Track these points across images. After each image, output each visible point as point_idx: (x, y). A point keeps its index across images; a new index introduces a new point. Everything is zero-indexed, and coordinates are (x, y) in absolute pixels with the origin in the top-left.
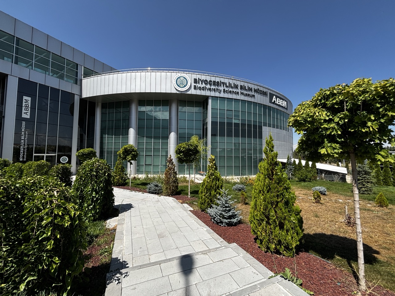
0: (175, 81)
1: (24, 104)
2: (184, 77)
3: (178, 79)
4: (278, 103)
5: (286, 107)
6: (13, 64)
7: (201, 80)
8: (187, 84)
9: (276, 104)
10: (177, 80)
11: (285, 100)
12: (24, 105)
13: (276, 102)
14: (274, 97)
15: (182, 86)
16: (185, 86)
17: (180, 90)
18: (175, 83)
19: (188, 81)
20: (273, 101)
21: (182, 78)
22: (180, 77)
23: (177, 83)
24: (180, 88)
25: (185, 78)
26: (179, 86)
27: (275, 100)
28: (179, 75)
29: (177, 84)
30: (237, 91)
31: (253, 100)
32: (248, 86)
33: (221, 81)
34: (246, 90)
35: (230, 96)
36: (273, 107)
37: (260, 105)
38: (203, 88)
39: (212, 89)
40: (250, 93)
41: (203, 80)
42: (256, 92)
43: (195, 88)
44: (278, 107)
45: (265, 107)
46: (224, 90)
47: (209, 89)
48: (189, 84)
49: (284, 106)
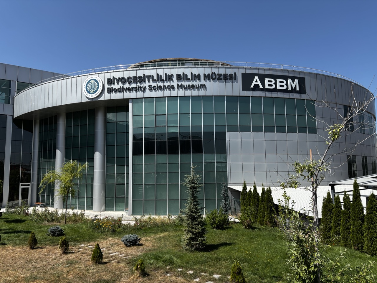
0: (85, 87)
2: (95, 80)
3: (88, 83)
4: (267, 87)
5: (298, 89)
7: (116, 78)
8: (98, 88)
9: (264, 90)
10: (87, 85)
11: (290, 77)
13: (261, 87)
14: (256, 78)
15: (92, 92)
16: (96, 91)
17: (90, 97)
18: (85, 89)
19: (99, 84)
20: (252, 86)
22: (90, 80)
23: (86, 88)
24: (90, 95)
25: (96, 81)
26: (89, 92)
27: (259, 83)
28: (90, 78)
29: (87, 90)
30: (171, 83)
31: (202, 93)
32: (192, 73)
33: (144, 75)
34: (188, 80)
35: (160, 94)
36: (254, 95)
37: (219, 98)
38: (119, 89)
39: (133, 88)
40: (196, 83)
41: (119, 78)
42: (209, 79)
43: (110, 91)
44: (268, 94)
45: (231, 99)
46: (150, 86)
47: (129, 90)
48: (101, 88)
49: (290, 88)
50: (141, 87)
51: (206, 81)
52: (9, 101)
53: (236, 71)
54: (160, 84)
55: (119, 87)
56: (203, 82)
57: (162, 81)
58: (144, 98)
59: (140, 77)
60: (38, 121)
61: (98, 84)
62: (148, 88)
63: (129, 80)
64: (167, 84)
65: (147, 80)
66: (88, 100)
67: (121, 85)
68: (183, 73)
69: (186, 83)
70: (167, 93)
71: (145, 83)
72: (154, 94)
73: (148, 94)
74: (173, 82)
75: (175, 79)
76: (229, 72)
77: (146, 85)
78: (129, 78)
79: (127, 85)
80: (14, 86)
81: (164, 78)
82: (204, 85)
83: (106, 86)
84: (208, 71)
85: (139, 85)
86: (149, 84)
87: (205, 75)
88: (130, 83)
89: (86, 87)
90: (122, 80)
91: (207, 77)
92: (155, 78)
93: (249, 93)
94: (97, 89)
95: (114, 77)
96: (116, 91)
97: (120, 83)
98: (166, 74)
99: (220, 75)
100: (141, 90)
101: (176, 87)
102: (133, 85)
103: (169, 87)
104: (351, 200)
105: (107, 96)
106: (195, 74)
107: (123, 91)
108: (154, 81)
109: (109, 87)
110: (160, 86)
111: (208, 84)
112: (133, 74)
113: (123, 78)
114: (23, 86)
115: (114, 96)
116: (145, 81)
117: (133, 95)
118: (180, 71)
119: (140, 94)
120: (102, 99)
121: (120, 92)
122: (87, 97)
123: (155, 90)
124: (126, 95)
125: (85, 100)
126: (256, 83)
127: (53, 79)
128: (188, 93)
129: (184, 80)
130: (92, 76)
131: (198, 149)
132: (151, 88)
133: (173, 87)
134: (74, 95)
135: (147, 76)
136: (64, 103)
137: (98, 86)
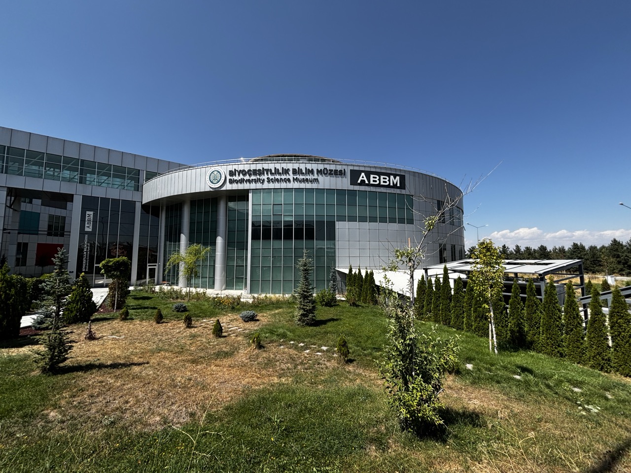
1: (87, 218)
2: (217, 171)
3: (211, 174)
4: (372, 182)
5: (398, 185)
6: (78, 184)
7: (237, 171)
8: (221, 178)
9: (369, 185)
10: (210, 175)
11: (392, 174)
12: (86, 220)
13: (367, 182)
14: (363, 174)
15: (215, 182)
16: (218, 182)
17: (213, 187)
18: (208, 179)
20: (359, 182)
21: (215, 173)
22: (214, 171)
23: (210, 179)
24: (213, 185)
25: (219, 172)
26: (212, 182)
27: (365, 179)
28: (213, 169)
29: (210, 180)
30: (287, 177)
31: (314, 186)
32: (306, 168)
33: (263, 168)
34: (303, 174)
35: (277, 185)
36: (360, 190)
37: (330, 191)
38: (240, 180)
39: (252, 180)
40: (309, 177)
41: (240, 170)
42: (321, 174)
43: (231, 182)
44: (373, 189)
45: (341, 192)
46: (268, 178)
47: (249, 181)
48: (223, 179)
49: (392, 184)
50: (260, 179)
51: (318, 176)
52: (138, 188)
53: (345, 167)
54: (278, 177)
55: (240, 178)
56: (316, 176)
57: (279, 174)
58: (263, 189)
59: (259, 170)
60: (165, 208)
61: (221, 175)
62: (266, 180)
63: (249, 172)
64: (283, 177)
65: (265, 173)
66: (211, 190)
67: (241, 176)
68: (299, 168)
69: (301, 177)
70: (283, 185)
71: (264, 176)
72: (272, 186)
73: (266, 185)
74: (289, 175)
75: (291, 173)
76: (339, 168)
77: (265, 177)
78: (250, 170)
79: (247, 177)
80: (143, 175)
81: (281, 171)
82: (317, 179)
83: (228, 177)
84: (321, 167)
85: (258, 177)
86: (267, 177)
87: (317, 170)
88: (250, 175)
89: (210, 177)
90: (243, 172)
91: (319, 172)
92: (273, 171)
93: (357, 188)
94: (220, 180)
95: (235, 169)
96: (237, 182)
97: (241, 175)
98: (283, 168)
99: (331, 171)
100: (260, 182)
101: (292, 180)
102: (253, 177)
103: (285, 180)
104: (442, 282)
105: (228, 187)
106: (309, 169)
107: (243, 182)
108: (272, 174)
109: (231, 178)
110: (277, 179)
111: (321, 178)
112: (253, 167)
113: (244, 170)
114: (151, 176)
115: (235, 187)
116: (264, 174)
117: (253, 186)
118: (296, 166)
119: (259, 186)
120: (224, 188)
121: (241, 183)
122: (210, 187)
123: (272, 182)
124: (246, 186)
125: (208, 189)
126: (363, 179)
127: (179, 169)
128: (302, 185)
129: (299, 174)
130: (215, 167)
131: (310, 236)
132: (269, 180)
133: (289, 180)
134: (198, 184)
135: (266, 170)
136: (188, 192)
137: (221, 177)
